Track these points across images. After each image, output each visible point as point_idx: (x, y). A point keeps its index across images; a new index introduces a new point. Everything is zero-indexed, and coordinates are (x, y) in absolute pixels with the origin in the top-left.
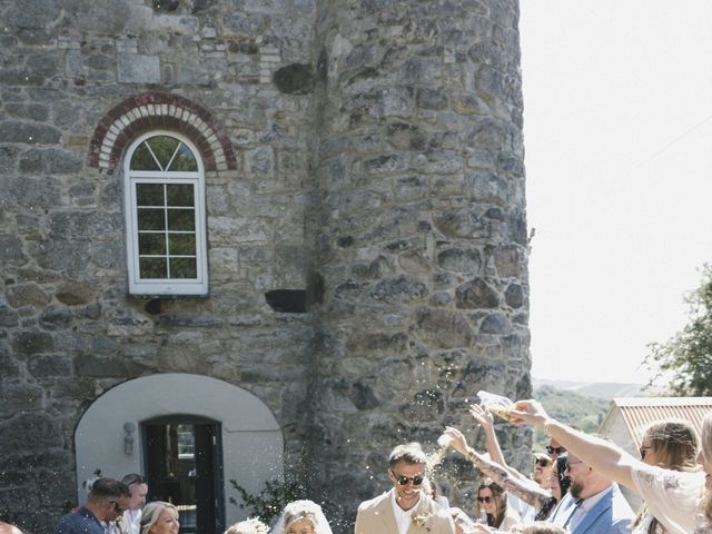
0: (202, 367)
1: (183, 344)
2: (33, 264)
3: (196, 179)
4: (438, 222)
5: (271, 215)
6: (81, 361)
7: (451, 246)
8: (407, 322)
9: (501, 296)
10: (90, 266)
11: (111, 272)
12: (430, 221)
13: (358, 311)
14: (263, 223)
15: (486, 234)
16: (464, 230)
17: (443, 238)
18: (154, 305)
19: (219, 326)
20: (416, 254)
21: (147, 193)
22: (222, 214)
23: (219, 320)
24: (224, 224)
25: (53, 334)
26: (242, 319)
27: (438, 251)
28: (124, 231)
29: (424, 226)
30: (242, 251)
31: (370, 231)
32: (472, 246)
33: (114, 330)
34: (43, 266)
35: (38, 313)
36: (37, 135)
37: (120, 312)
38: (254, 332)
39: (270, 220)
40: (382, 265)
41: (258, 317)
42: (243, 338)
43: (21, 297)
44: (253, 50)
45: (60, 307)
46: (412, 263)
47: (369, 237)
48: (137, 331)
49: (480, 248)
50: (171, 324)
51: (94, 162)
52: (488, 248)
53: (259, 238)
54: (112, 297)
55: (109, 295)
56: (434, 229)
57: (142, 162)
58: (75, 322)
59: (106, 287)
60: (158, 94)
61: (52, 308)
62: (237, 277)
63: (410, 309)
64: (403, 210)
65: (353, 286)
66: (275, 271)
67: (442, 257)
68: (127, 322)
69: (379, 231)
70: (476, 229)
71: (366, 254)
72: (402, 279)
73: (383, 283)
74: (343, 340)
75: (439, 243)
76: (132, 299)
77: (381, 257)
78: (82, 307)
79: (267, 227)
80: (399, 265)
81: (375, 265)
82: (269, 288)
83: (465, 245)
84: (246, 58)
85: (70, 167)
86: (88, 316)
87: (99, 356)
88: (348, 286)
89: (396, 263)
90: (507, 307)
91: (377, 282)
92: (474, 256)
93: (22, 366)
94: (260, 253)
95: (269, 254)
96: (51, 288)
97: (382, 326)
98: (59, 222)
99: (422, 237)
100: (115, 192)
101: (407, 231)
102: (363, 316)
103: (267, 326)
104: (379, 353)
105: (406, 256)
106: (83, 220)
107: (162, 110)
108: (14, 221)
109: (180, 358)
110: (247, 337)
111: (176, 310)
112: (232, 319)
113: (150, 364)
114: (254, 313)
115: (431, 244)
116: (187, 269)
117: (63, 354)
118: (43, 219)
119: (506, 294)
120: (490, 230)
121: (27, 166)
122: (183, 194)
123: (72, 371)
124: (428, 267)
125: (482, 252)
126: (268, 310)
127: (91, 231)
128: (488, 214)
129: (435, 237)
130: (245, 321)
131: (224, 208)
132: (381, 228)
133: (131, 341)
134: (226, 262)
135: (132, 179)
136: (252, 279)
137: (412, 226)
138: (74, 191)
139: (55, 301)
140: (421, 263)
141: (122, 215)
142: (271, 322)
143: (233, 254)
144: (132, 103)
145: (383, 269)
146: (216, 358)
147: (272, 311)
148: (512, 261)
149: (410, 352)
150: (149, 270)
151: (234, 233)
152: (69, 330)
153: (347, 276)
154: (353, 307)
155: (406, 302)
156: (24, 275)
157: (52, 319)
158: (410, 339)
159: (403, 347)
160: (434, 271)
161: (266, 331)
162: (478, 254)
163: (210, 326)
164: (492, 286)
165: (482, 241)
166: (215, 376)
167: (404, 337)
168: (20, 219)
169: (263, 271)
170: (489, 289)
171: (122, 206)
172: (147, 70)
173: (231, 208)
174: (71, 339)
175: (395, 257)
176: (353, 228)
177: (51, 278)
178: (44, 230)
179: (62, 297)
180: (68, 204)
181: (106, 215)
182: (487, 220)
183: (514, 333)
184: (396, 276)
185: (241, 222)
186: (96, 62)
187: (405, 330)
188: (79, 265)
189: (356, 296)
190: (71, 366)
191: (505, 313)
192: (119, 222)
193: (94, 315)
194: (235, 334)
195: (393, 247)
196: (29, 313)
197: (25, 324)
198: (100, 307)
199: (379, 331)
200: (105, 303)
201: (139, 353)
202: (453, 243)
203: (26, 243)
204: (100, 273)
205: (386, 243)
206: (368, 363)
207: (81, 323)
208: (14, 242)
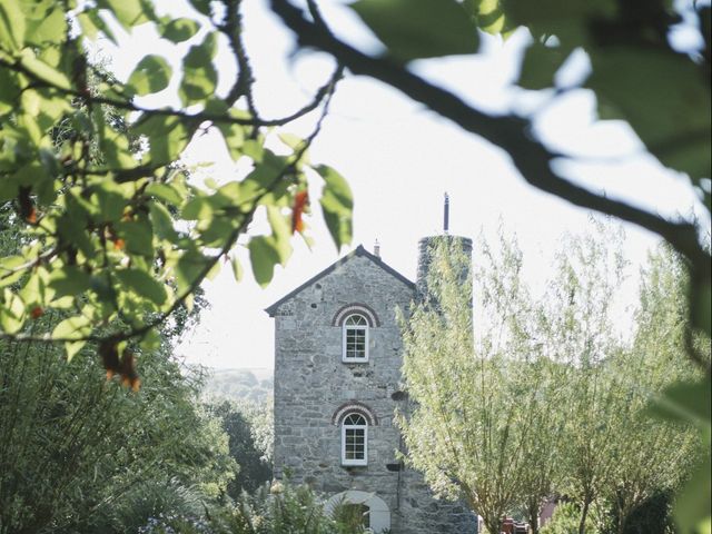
0: (365, 489)
1: (358, 481)
2: (312, 455)
3: (365, 427)
5: (389, 439)
6: (325, 485)
10: (330, 456)
11: (336, 458)
14: (386, 442)
18: (349, 468)
19: (370, 476)
21: (349, 432)
22: (373, 439)
23: (370, 473)
24: (374, 442)
25: (317, 477)
28: (341, 444)
30: (380, 452)
33: (337, 476)
34: (315, 456)
35: (313, 470)
36: (314, 416)
37: (338, 471)
38: (382, 478)
39: (389, 441)
41: (384, 473)
42: (378, 480)
43: (308, 465)
44: (385, 388)
45: (320, 469)
48: (344, 477)
50: (354, 474)
51: (333, 423)
53: (384, 447)
54: (336, 466)
57: (348, 422)
58: (324, 473)
59: (335, 463)
60: (354, 402)
61: (317, 469)
62: (377, 460)
66: (390, 458)
68: (340, 474)
74: (409, 484)
76: (342, 466)
78: (327, 469)
79: (388, 444)
82: (387, 463)
84: (383, 390)
85: (323, 425)
86: (328, 472)
87: (331, 484)
94: (385, 452)
96: (318, 462)
98: (321, 442)
100: (339, 432)
103: (386, 476)
104: (419, 490)
106: (328, 442)
107: (355, 407)
108: (307, 442)
109: (357, 485)
110: (380, 479)
111: (357, 470)
112: (375, 473)
113: (347, 487)
114: (382, 471)
116: (360, 456)
117: (320, 483)
118: (316, 441)
121: (312, 425)
122: (361, 432)
126: (387, 470)
127: (331, 445)
130: (379, 474)
131: (374, 437)
133: (341, 480)
134: (373, 455)
135: (345, 427)
136: (382, 460)
138: (326, 433)
139: (318, 467)
141: (340, 439)
142: (388, 474)
143: (376, 452)
144: (346, 405)
146: (368, 486)
150: (350, 456)
151: (377, 445)
152: (322, 476)
154: (412, 475)
156: (309, 459)
157: (318, 472)
159: (426, 489)
163: (367, 475)
166: (368, 492)
168: (309, 441)
169: (386, 458)
171: (341, 437)
172: (351, 395)
173: (376, 437)
174: (322, 479)
177: (318, 459)
178: (316, 445)
179: (321, 465)
180: (324, 437)
181: (336, 440)
185: (379, 442)
186: (335, 393)
188: (326, 456)
192: (340, 442)
193: (330, 471)
194: (376, 478)
196: (310, 470)
197: (308, 474)
198: (332, 468)
200: (334, 467)
201: (343, 484)
203: (310, 449)
204: (333, 458)
207: (326, 474)
208: (307, 449)
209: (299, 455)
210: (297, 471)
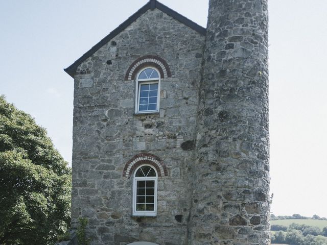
0: (153, 240)
1: (147, 232)
2: (105, 206)
3: (155, 179)
4: (224, 195)
5: (178, 190)
6: (116, 236)
7: (228, 204)
8: (211, 229)
9: (248, 221)
10: (121, 207)
11: (127, 209)
12: (221, 195)
13: (198, 225)
14: (175, 193)
15: (243, 199)
16: (234, 198)
17: (226, 201)
18: (139, 219)
19: (159, 227)
20: (215, 206)
21: (140, 184)
22: (162, 190)
23: (159, 224)
24: (163, 193)
25: (109, 228)
26: (167, 224)
27: (224, 206)
28: (132, 196)
29: (219, 197)
30: (168, 202)
31: (202, 198)
32: (237, 204)
33: (127, 227)
34: (108, 207)
35: (105, 221)
36: (107, 168)
37: (129, 221)
38: (171, 229)
39: (178, 192)
40: (205, 210)
41: (172, 224)
42: (167, 231)
43: (101, 216)
44: (175, 137)
45: (111, 219)
46: (215, 210)
47: (202, 200)
48: (133, 228)
49: (240, 204)
50: (144, 225)
51: (124, 175)
52: (243, 204)
53: (173, 198)
54: (127, 216)
55: (126, 216)
56: (223, 198)
57: (139, 174)
58: (116, 224)
59: (125, 213)
60: (144, 153)
61: (109, 220)
62: (166, 211)
63: (212, 225)
64: (212, 191)
65: (196, 216)
66: (178, 209)
67: (225, 207)
68: (130, 224)
69: (205, 198)
70: (238, 198)
71: (201, 206)
72: (211, 215)
73: (205, 216)
74: (193, 234)
75: (224, 203)
76: (133, 217)
77: (205, 207)
78: (118, 219)
79: (177, 194)
80: (210, 210)
81: (203, 209)
82: (176, 214)
83: (234, 203)
84: (172, 140)
85: (117, 177)
86: (119, 222)
87: (121, 235)
88: (195, 216)
89: (209, 209)
90: (250, 224)
91: (203, 215)
92: (237, 207)
93: (99, 237)
94: (174, 203)
95: (177, 203)
96: (110, 213)
97: (204, 231)
99: (218, 200)
100: (130, 184)
101: (213, 198)
102: (199, 227)
103: (175, 227)
104: (202, 240)
105: (212, 207)
106: (120, 193)
107: (145, 158)
108: (101, 194)
109: (146, 237)
110: (168, 230)
111: (146, 221)
112: (163, 225)
113: (137, 238)
114: (171, 222)
115: (221, 203)
116: (150, 208)
117: (111, 234)
118: (109, 193)
119: (250, 220)
120: (244, 197)
121: (105, 177)
122: (151, 183)
123: (113, 239)
124: (220, 211)
125: (240, 206)
126: (175, 222)
127: (122, 196)
128: (244, 192)
129: (223, 201)
130: (168, 225)
131: (163, 188)
132: (205, 197)
133: (131, 231)
134: (162, 205)
135: (136, 179)
136: (170, 211)
137: (215, 197)
138: (118, 184)
139: (110, 217)
140: (217, 209)
141: (132, 191)
142: (176, 226)
143: (165, 203)
144: (136, 157)
145: (205, 211)
146: (157, 237)
147: (177, 222)
149: (212, 240)
150: (140, 208)
151: (166, 196)
152: (114, 227)
153: (195, 212)
154: (196, 223)
155: (212, 223)
156: (102, 210)
157: (109, 223)
158: (213, 236)
159: (210, 238)
160: (222, 213)
161: (174, 229)
162: (239, 206)
163: (156, 227)
164: (244, 218)
165: (241, 201)
166: (157, 243)
167: (210, 235)
168: (102, 193)
169: (175, 209)
170: (243, 219)
171: (132, 188)
172: (142, 146)
173: (165, 188)
174: (114, 230)
175: (209, 207)
176: (198, 196)
177: (110, 210)
178: (109, 196)
179: (113, 216)
180: (116, 188)
181: (127, 191)
182: (243, 194)
183: (254, 234)
184: (209, 214)
185: (168, 193)
186: (127, 145)
187: (211, 232)
188: (118, 207)
189: (197, 219)
190: (113, 238)
191: (250, 227)
192: (131, 193)
193: (121, 222)
194: (164, 229)
195: (209, 204)
196: (103, 221)
197: (101, 224)
198: (123, 219)
199: (203, 232)
200: (125, 218)
201: (133, 234)
202: (229, 202)
203: (103, 200)
204: (124, 209)
205: (206, 203)
206: (199, 243)
207: (117, 225)
208: (100, 200)
209: (93, 206)
210: (92, 222)
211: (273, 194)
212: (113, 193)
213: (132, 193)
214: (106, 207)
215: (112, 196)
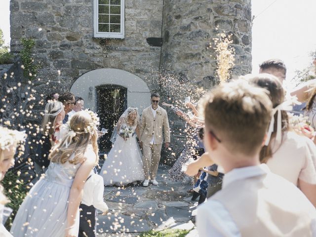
0: (121, 66)
1: (114, 57)
2: (57, 25)
4: (215, 8)
5: (150, 8)
6: (74, 62)
7: (220, 18)
8: (201, 48)
9: (240, 39)
10: (79, 26)
11: (87, 29)
12: (212, 8)
13: (182, 44)
14: (146, 11)
15: (235, 14)
16: (226, 12)
17: (217, 15)
18: (103, 42)
19: (128, 51)
20: (205, 21)
22: (131, 8)
23: (127, 48)
24: (129, 11)
25: (64, 52)
26: (137, 48)
27: (215, 20)
28: (93, 13)
29: (209, 10)
30: (138, 22)
31: (187, 12)
32: (229, 19)
33: (87, 51)
34: (61, 25)
35: (59, 43)
37: (90, 44)
38: (142, 53)
39: (149, 10)
40: (192, 26)
41: (143, 48)
42: (137, 56)
43: (53, 37)
45: (67, 42)
46: (204, 25)
47: (187, 15)
48: (96, 52)
49: (232, 20)
50: (110, 49)
52: (235, 20)
53: (145, 17)
54: (88, 38)
55: (86, 37)
56: (214, 12)
58: (73, 47)
59: (85, 34)
61: (64, 42)
62: (135, 32)
63: (202, 43)
64: (201, 4)
65: (180, 34)
66: (150, 30)
67: (216, 23)
68: (92, 48)
69: (191, 12)
70: (230, 12)
71: (185, 22)
72: (200, 31)
73: (192, 33)
74: (175, 56)
75: (215, 17)
76: (94, 39)
77: (192, 23)
78: (76, 42)
79: (148, 13)
80: (199, 26)
81: (189, 26)
82: (148, 37)
83: (226, 18)
86: (77, 45)
87: (81, 61)
88: (178, 34)
89: (198, 25)
90: (242, 44)
91: (190, 32)
92: (229, 23)
93: (51, 64)
94: (145, 23)
95: (149, 23)
96: (64, 34)
97: (191, 50)
99: (208, 14)
101: (203, 12)
102: (183, 46)
103: (147, 51)
104: (189, 61)
105: (202, 22)
106: (77, 9)
108: (51, 9)
109: (112, 62)
110: (139, 55)
111: (111, 44)
112: (133, 48)
113: (101, 64)
114: (142, 46)
115: (212, 17)
116: (116, 28)
117: (67, 59)
118: (63, 8)
119: (242, 39)
120: (236, 13)
123: (70, 66)
124: (210, 27)
125: (233, 22)
126: (147, 45)
127: (80, 13)
128: (236, 7)
129: (214, 15)
130: (138, 49)
131: (131, 5)
132: (192, 11)
133: (93, 55)
134: (131, 26)
136: (141, 33)
137: (205, 10)
139: (65, 39)
140: (208, 25)
141: (92, 7)
142: (148, 50)
143: (134, 23)
145: (192, 27)
146: (126, 63)
147: (149, 46)
148: (245, 26)
149: (202, 60)
150: (102, 28)
151: (135, 15)
152: (70, 50)
153: (178, 30)
154: (180, 42)
155: (201, 40)
156: (54, 29)
157: (64, 46)
158: (203, 55)
159: (199, 58)
160: (213, 28)
161: (146, 53)
162: (231, 22)
163: (124, 51)
164: (237, 35)
165: (233, 17)
166: (125, 70)
167: (200, 54)
168: (54, 8)
169: (146, 30)
170: (235, 36)
171: (92, 4)
173: (134, 5)
174: (71, 54)
175: (197, 23)
176: (181, 11)
177: (64, 30)
178: (62, 12)
179: (68, 38)
180: (72, 2)
181: (86, 7)
182: (235, 9)
183: (245, 55)
184: (198, 30)
185: (138, 11)
187: (200, 51)
188: (75, 26)
189: (181, 38)
190: (70, 64)
191: (242, 46)
192: (91, 10)
193: (80, 45)
194: (134, 54)
195: (196, 19)
196: (55, 43)
197: (54, 48)
198: (82, 42)
199: (190, 52)
200: (84, 41)
201: (97, 60)
202: (221, 17)
203: (55, 17)
204: (83, 29)
205: (194, 17)
206: (185, 65)
207: (75, 48)
208: (51, 16)
209: (42, 25)
210: (40, 44)
211: (254, 16)
212: (68, 8)
213: (93, 10)
214: (60, 27)
215: (67, 12)
